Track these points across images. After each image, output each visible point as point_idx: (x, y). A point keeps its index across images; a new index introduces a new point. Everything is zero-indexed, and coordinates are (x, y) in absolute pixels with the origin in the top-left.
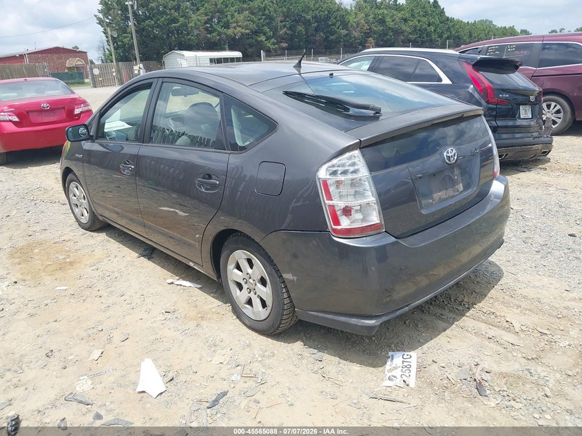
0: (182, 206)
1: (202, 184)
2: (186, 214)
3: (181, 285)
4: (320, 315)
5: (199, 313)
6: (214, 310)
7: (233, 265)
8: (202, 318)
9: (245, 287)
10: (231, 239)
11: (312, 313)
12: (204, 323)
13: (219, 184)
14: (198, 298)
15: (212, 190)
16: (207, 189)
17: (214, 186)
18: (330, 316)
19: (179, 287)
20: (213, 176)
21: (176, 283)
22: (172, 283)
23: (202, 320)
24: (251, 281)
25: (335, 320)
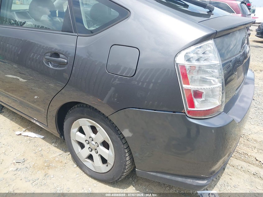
0: (21, 74)
1: (48, 61)
2: (25, 81)
3: (27, 136)
4: (159, 175)
5: (45, 162)
6: (57, 159)
7: (77, 129)
8: (48, 166)
9: (87, 146)
10: (76, 108)
11: (152, 173)
12: (51, 172)
13: (67, 62)
14: (43, 148)
15: (60, 67)
16: (54, 66)
17: (61, 64)
18: (168, 177)
19: (26, 138)
20: (61, 55)
21: (23, 134)
22: (20, 134)
23: (49, 169)
24: (93, 142)
25: (172, 180)
